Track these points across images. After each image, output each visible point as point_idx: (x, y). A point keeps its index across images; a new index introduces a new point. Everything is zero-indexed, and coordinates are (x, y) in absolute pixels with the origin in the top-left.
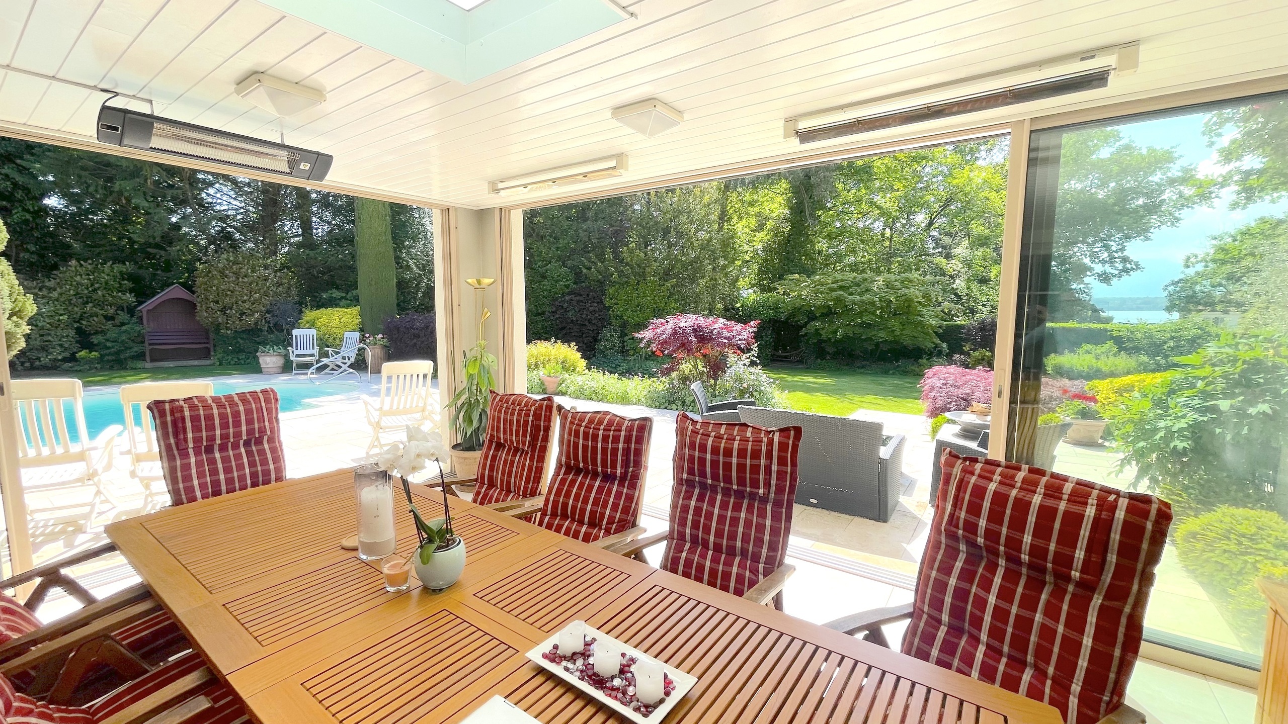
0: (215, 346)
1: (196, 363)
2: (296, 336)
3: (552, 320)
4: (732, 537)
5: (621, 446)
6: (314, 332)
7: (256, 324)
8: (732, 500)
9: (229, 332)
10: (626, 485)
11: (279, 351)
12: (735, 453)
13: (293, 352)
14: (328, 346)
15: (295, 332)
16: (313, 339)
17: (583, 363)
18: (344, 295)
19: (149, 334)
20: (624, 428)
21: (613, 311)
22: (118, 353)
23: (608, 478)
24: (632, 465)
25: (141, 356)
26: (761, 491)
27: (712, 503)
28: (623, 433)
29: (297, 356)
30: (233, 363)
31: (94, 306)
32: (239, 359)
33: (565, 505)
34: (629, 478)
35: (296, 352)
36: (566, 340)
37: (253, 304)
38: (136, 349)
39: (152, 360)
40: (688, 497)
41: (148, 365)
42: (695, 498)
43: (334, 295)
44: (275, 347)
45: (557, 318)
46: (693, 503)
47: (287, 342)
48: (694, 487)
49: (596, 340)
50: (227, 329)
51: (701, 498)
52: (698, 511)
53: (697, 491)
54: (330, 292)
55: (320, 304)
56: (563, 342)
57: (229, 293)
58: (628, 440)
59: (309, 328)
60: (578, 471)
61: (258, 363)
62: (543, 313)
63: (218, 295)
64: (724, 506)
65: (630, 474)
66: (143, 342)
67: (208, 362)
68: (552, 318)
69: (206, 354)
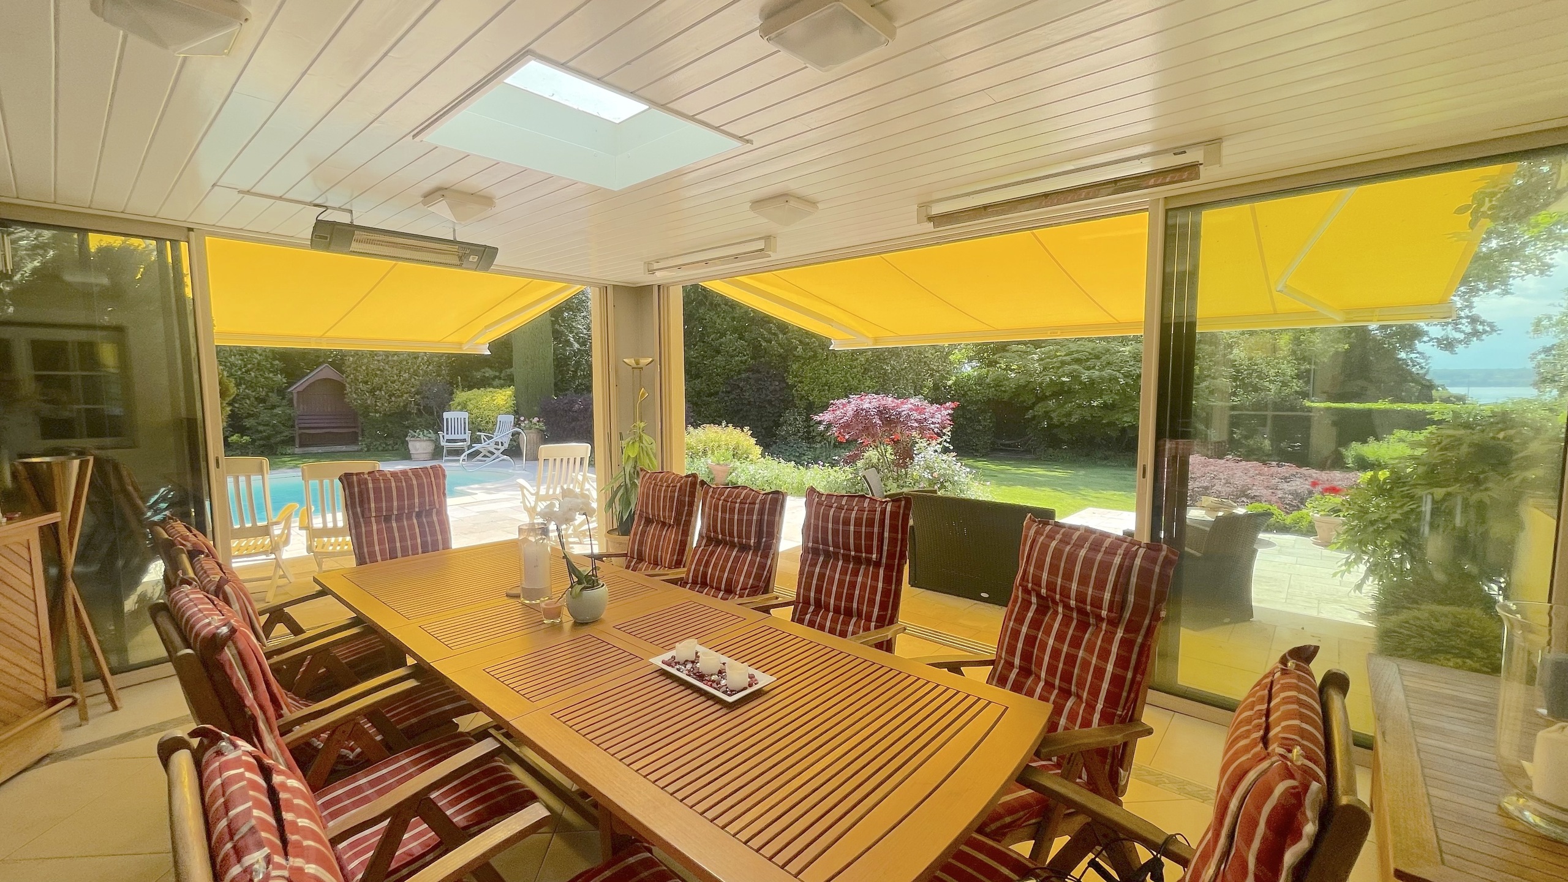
0: (363, 430)
1: (344, 448)
2: (447, 419)
3: (726, 402)
4: (850, 597)
5: (755, 517)
6: (466, 415)
7: (405, 406)
8: (851, 566)
9: (377, 415)
10: (759, 554)
11: (429, 435)
12: (852, 522)
13: (443, 436)
14: (480, 431)
15: (446, 415)
16: (465, 423)
17: (758, 450)
18: (497, 374)
19: (301, 417)
20: (758, 501)
21: (797, 390)
22: (268, 438)
23: (744, 548)
24: (765, 536)
25: (290, 441)
26: (874, 556)
27: (834, 570)
28: (757, 506)
29: (448, 441)
30: (380, 449)
31: (246, 388)
32: (387, 445)
33: (705, 574)
34: (762, 548)
35: (447, 437)
36: (739, 424)
37: (403, 384)
38: (286, 434)
39: (301, 445)
40: (813, 565)
41: (297, 450)
42: (819, 565)
43: (487, 375)
44: (425, 431)
45: (732, 400)
46: (817, 570)
47: (436, 425)
48: (819, 555)
49: (778, 425)
50: (376, 411)
51: (824, 565)
52: (821, 576)
53: (821, 559)
54: (483, 370)
55: (472, 384)
56: (735, 426)
57: (378, 372)
58: (761, 512)
59: (461, 410)
60: (718, 543)
61: (407, 449)
62: (717, 393)
63: (367, 374)
64: (844, 572)
65: (763, 544)
66: (293, 426)
67: (356, 448)
68: (726, 398)
69: (353, 439)
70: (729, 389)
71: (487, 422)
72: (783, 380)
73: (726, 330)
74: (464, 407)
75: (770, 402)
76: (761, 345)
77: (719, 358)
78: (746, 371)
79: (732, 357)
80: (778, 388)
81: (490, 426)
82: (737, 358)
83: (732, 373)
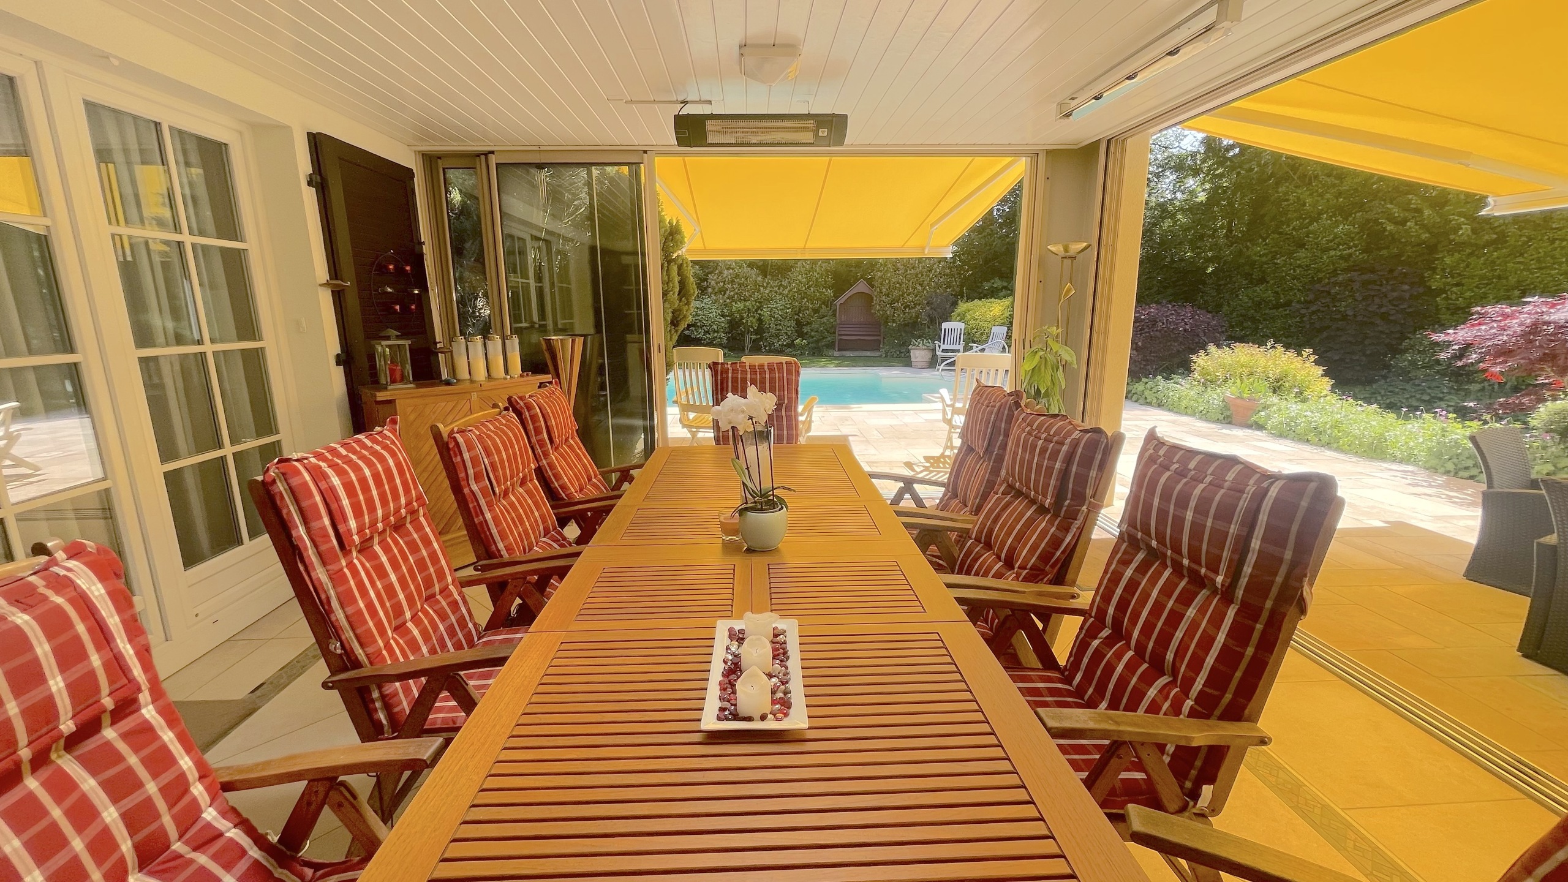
0: (884, 338)
1: (868, 353)
2: (945, 329)
5: (1057, 465)
6: (962, 325)
7: (917, 317)
9: (894, 325)
10: (1057, 523)
11: (928, 344)
13: (939, 346)
14: (974, 342)
15: (945, 325)
16: (960, 334)
17: (1327, 383)
18: (1005, 284)
19: (841, 326)
20: (1068, 441)
21: (1447, 298)
22: (818, 341)
23: (1042, 509)
25: (831, 346)
28: (1065, 448)
29: (943, 351)
30: (895, 355)
31: (807, 301)
32: (901, 353)
33: (990, 532)
34: (1062, 514)
35: (943, 347)
36: (1293, 341)
37: (916, 296)
38: (829, 339)
39: (839, 350)
41: (836, 353)
43: (995, 286)
44: (925, 340)
47: (936, 335)
49: (1396, 351)
50: (894, 321)
56: (1287, 347)
57: (897, 285)
58: (1068, 458)
59: (960, 321)
60: (1018, 493)
61: (909, 357)
63: (889, 288)
65: (1064, 509)
66: (834, 333)
67: (877, 354)
69: (875, 346)
70: (1311, 297)
71: (982, 334)
72: (1422, 281)
73: (1320, 213)
74: (962, 318)
75: (1384, 317)
76: (1385, 230)
77: (1302, 253)
78: (1346, 270)
79: (1325, 250)
80: (1407, 296)
81: (984, 337)
82: (1332, 253)
83: (1320, 275)
